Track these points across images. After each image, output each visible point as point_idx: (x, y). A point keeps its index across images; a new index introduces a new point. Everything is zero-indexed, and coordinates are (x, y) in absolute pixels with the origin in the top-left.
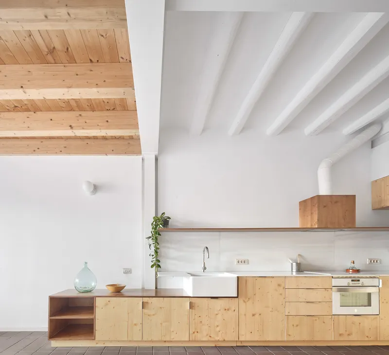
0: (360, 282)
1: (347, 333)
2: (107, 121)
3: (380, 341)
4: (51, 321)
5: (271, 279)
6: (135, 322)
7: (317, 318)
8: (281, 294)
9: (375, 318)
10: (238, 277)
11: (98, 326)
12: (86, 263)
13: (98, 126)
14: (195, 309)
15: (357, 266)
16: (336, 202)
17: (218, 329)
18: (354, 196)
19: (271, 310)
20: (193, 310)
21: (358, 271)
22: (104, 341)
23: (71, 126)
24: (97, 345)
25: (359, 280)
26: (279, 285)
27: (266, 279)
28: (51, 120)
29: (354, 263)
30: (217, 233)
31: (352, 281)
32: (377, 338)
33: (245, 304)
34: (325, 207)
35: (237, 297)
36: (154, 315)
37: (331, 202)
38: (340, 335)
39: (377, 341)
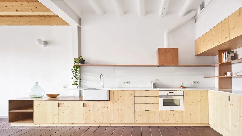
0: (174, 93)
1: (167, 119)
2: (36, 8)
3: (184, 124)
4: (10, 113)
5: (127, 91)
6: (55, 114)
7: (151, 112)
8: (132, 99)
9: (181, 112)
10: (109, 90)
11: (35, 115)
12: (37, 83)
13: (32, 10)
14: (87, 107)
15: (185, 85)
16: (168, 52)
17: (99, 117)
18: (178, 49)
19: (127, 107)
20: (86, 108)
21: (184, 87)
22: (40, 124)
23: (17, 10)
24: (36, 126)
25: (173, 92)
26: (131, 95)
27: (124, 91)
28: (6, 7)
29: (183, 83)
30: (113, 67)
31: (170, 92)
32: (183, 122)
33: (113, 104)
34: (162, 54)
35: (109, 100)
36: (65, 110)
37: (166, 52)
38: (163, 120)
39: (183, 123)
